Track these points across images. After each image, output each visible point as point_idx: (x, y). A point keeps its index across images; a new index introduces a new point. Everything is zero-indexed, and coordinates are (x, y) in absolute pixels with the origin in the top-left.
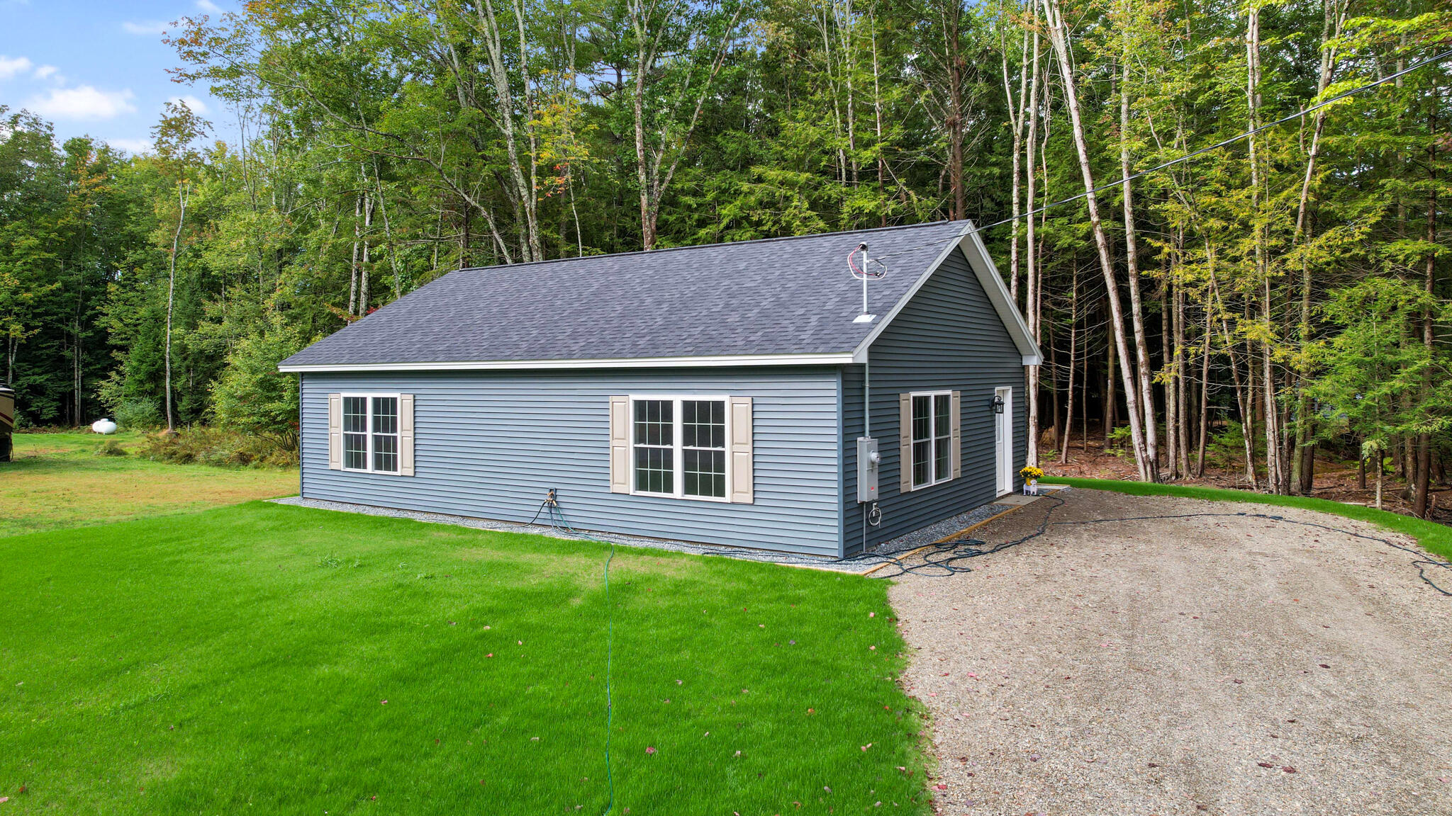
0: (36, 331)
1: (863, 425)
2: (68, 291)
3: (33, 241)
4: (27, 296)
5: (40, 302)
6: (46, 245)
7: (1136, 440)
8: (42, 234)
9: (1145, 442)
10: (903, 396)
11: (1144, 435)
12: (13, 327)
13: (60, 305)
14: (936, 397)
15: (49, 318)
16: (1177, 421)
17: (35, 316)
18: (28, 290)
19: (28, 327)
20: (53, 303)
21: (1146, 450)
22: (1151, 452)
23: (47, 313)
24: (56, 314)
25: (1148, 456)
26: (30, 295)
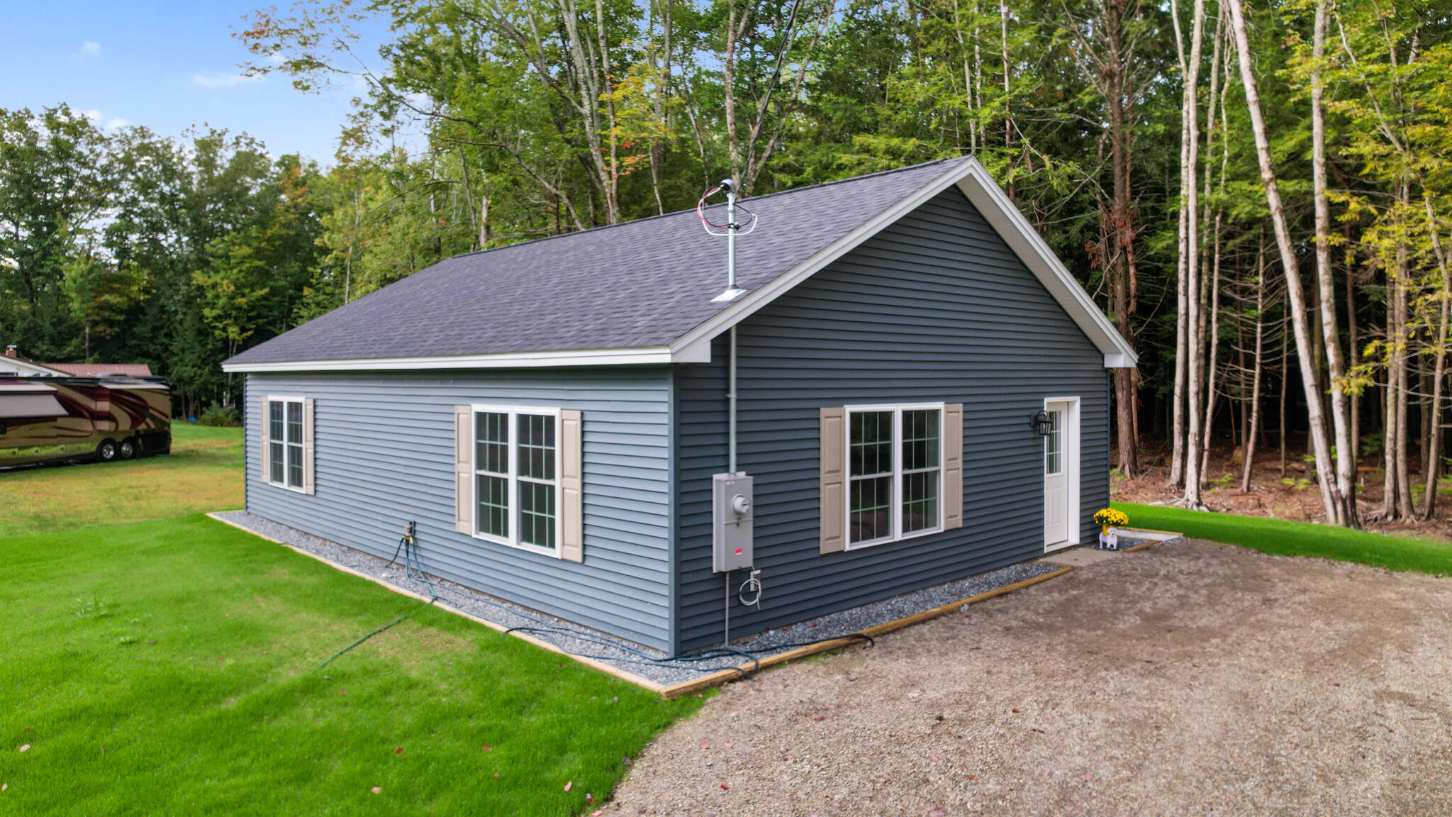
0: (250, 333)
1: (727, 456)
2: (274, 295)
3: (246, 250)
4: (241, 301)
5: (252, 307)
6: (258, 253)
7: (1322, 469)
8: (255, 244)
9: (1334, 472)
10: (825, 412)
11: (1333, 463)
12: (230, 329)
13: (271, 309)
14: (907, 415)
15: (261, 321)
16: (1395, 444)
17: (250, 319)
18: (243, 295)
19: (243, 330)
20: (265, 306)
21: (1336, 482)
22: (1343, 486)
23: (259, 316)
24: (266, 317)
25: (1338, 491)
26: (244, 300)
